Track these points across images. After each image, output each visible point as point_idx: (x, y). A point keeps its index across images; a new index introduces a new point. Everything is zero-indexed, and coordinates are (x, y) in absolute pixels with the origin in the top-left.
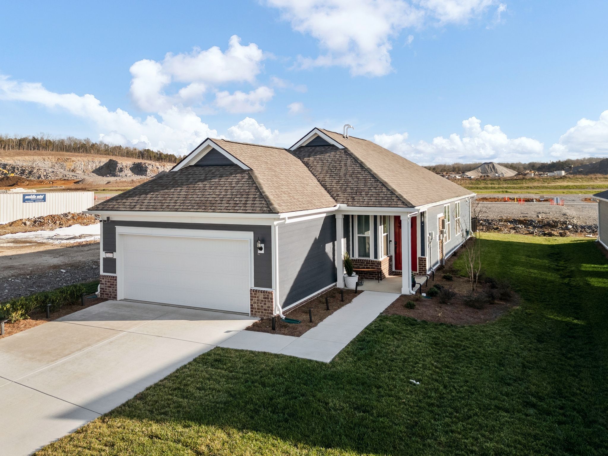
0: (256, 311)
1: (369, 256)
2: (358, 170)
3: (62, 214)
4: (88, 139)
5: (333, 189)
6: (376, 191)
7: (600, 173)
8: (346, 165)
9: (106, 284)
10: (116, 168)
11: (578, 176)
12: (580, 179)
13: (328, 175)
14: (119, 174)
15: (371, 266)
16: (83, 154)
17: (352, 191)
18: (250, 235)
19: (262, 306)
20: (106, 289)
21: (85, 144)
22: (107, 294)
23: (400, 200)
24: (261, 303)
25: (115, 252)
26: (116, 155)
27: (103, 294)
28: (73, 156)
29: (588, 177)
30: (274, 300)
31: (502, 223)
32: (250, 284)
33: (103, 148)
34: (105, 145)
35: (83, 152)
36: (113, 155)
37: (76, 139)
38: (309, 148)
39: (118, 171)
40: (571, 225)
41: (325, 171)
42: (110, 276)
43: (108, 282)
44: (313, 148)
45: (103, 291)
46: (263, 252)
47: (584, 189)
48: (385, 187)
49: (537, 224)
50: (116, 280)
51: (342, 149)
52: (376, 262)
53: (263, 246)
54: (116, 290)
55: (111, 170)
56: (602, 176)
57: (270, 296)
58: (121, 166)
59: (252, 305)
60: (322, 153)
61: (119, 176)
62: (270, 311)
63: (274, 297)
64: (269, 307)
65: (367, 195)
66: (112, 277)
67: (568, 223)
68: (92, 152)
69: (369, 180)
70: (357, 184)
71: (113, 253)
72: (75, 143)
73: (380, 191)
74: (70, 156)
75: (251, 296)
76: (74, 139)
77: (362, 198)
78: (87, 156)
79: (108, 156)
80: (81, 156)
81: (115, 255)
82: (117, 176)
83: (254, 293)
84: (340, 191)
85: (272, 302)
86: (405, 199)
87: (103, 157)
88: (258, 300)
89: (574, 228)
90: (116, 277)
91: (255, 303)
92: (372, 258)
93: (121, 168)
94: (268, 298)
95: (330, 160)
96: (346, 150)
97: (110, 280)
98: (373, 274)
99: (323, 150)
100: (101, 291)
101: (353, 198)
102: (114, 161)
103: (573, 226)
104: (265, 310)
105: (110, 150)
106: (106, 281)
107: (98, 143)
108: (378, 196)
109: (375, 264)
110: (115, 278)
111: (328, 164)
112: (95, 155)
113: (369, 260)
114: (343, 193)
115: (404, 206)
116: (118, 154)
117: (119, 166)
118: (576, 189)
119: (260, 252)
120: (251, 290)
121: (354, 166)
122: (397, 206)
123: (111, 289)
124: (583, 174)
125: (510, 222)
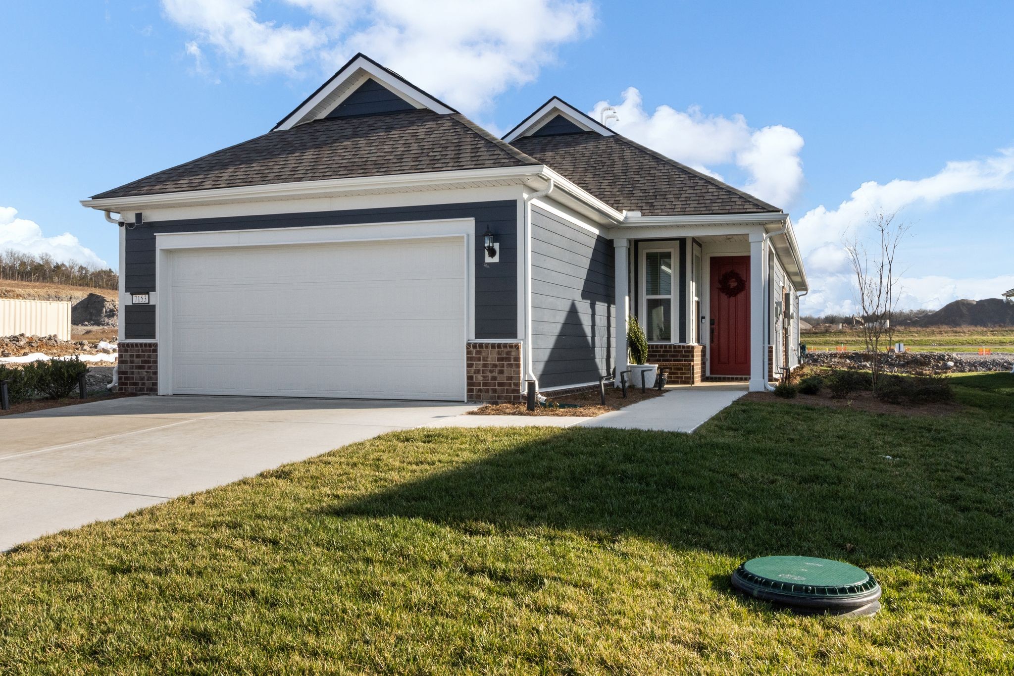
0: (480, 391)
1: (669, 339)
2: (650, 164)
3: (8, 336)
4: (47, 255)
5: (606, 193)
6: (695, 192)
7: (947, 324)
8: (622, 158)
9: (132, 362)
10: (102, 310)
11: (912, 329)
12: (916, 333)
13: (590, 175)
14: (107, 320)
15: (673, 356)
16: (37, 284)
17: (647, 194)
18: (467, 226)
19: (494, 378)
20: (132, 373)
21: (41, 265)
22: (136, 384)
23: (749, 201)
24: (491, 372)
25: (154, 290)
26: (100, 287)
27: (125, 384)
28: (18, 286)
29: (928, 330)
30: (522, 363)
31: (836, 360)
32: (467, 331)
33: (77, 274)
34: (81, 268)
35: (38, 280)
36: (95, 287)
37: (24, 255)
38: (541, 139)
39: (105, 316)
40: (951, 360)
41: (580, 169)
42: (141, 344)
43: (138, 356)
44: (549, 138)
45: (126, 378)
46: (496, 259)
47: (926, 345)
48: (712, 184)
49: (896, 361)
50: (155, 351)
51: (610, 137)
52: (684, 347)
53: (497, 246)
54: (156, 373)
55: (91, 314)
56: (950, 329)
57: (513, 353)
58: (111, 307)
59: (470, 378)
60: (568, 145)
61: (108, 324)
62: (513, 387)
63: (521, 356)
64: (510, 378)
65: (679, 198)
66: (146, 344)
67: (946, 357)
68: (56, 279)
69: (678, 176)
70: (653, 184)
71: (148, 293)
72: (23, 264)
73: (703, 191)
74: (12, 286)
75: (468, 359)
76: (21, 255)
77: (670, 203)
78: (45, 286)
79: (86, 288)
80: (34, 287)
81: (154, 298)
82: (103, 325)
83: (474, 352)
84: (621, 196)
85: (518, 366)
86: (757, 200)
87: (77, 290)
88: (485, 365)
89: (957, 366)
90: (156, 345)
91: (477, 372)
92: (675, 340)
93: (112, 311)
94: (508, 359)
95: (587, 154)
96: (618, 137)
97: (143, 351)
98: (677, 373)
99: (571, 139)
100: (120, 378)
101: (652, 205)
102: (98, 297)
103: (956, 363)
104: (501, 384)
105: (89, 277)
106: (132, 356)
107: (67, 264)
108: (702, 198)
109: (681, 352)
110: (154, 348)
111: (585, 159)
112: (61, 286)
113: (670, 346)
114: (629, 198)
115: (759, 210)
116: (105, 285)
117: (108, 306)
118: (913, 345)
119: (488, 259)
120: (469, 344)
121: (639, 159)
122: (744, 211)
123: (144, 373)
124: (921, 326)
125: (849, 358)
